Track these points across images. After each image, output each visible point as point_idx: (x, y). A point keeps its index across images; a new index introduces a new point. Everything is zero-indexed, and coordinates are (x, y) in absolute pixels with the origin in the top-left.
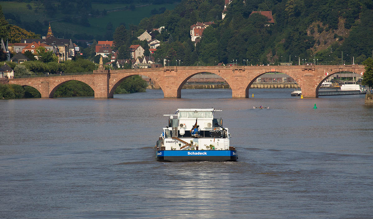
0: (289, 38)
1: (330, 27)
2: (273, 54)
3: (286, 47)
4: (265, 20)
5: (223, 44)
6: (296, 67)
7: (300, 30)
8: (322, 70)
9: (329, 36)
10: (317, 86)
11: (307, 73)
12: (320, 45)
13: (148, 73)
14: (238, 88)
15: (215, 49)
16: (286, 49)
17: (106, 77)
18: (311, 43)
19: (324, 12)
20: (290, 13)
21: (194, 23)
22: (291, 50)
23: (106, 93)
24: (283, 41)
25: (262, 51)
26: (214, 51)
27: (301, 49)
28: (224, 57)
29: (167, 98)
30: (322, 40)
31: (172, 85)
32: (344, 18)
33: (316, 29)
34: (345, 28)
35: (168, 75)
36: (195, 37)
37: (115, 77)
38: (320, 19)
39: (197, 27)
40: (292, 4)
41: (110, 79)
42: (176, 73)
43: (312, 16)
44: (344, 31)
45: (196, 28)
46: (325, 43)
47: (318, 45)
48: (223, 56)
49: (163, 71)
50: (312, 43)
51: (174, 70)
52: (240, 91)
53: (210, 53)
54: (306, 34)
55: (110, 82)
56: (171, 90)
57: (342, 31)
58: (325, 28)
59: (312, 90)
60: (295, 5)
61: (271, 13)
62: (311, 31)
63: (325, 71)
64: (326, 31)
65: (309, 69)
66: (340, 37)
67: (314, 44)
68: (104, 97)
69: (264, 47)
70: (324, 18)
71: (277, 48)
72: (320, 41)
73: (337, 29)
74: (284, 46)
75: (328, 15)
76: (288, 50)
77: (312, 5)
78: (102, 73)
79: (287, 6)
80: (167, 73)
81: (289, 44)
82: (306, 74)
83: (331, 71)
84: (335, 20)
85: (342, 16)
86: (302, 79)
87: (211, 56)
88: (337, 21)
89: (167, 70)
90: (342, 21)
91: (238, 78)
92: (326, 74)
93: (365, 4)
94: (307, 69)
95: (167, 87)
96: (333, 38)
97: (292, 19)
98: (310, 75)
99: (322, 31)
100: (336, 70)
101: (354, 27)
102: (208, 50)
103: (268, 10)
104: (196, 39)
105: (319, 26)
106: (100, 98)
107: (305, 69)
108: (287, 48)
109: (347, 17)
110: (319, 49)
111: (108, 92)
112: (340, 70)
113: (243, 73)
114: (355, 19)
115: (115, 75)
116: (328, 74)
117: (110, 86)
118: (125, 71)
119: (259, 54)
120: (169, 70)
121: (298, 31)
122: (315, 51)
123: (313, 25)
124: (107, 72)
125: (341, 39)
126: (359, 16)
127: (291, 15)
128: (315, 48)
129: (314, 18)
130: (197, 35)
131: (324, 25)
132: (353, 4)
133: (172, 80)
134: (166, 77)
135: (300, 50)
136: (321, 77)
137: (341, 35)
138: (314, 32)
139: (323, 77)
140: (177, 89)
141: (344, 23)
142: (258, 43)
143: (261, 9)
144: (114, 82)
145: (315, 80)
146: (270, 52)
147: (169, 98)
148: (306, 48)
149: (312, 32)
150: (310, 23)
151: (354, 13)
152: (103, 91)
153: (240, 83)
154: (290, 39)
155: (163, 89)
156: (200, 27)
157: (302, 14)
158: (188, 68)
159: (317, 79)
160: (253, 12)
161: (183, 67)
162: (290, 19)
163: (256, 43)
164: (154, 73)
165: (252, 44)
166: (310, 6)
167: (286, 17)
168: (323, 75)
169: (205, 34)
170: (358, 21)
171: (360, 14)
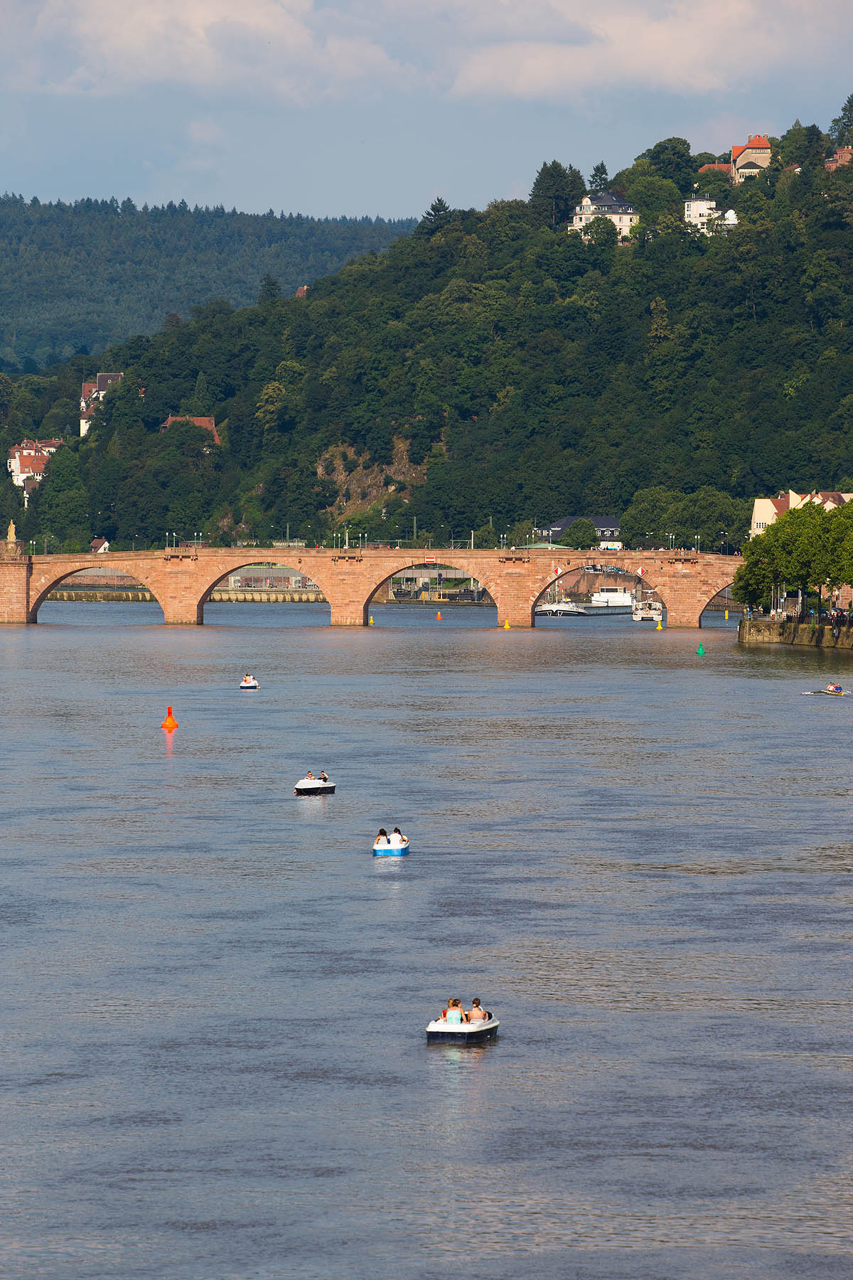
0: (275, 481)
1: (373, 460)
2: (235, 520)
3: (267, 504)
4: (205, 436)
5: (104, 494)
6: (484, 553)
7: (301, 465)
8: (546, 561)
9: (373, 478)
10: (534, 599)
11: (511, 568)
12: (351, 502)
13: (126, 563)
14: (347, 601)
15: (82, 506)
16: (266, 510)
17: (24, 573)
18: (328, 497)
19: (359, 423)
20: (268, 422)
21: (17, 441)
22: (280, 511)
23: (24, 610)
24: (259, 490)
25: (204, 512)
26: (80, 511)
27: (305, 509)
28: (106, 523)
29: (173, 624)
30: (354, 488)
31: (183, 593)
32: (407, 438)
33: (339, 464)
34: (411, 461)
35: (176, 569)
36: (24, 476)
37: (44, 572)
38: (347, 439)
39: (25, 453)
40: (272, 403)
41: (33, 576)
42: (196, 564)
43: (327, 431)
44: (409, 470)
45: (21, 453)
46: (364, 496)
47: (346, 502)
48: (103, 522)
49: (163, 560)
50: (331, 496)
51: (189, 557)
52: (351, 608)
53: (71, 515)
54: (315, 474)
55: (31, 584)
56: (182, 605)
57: (401, 469)
58: (361, 460)
59: (522, 608)
60: (278, 405)
61: (213, 421)
62: (326, 468)
63: (553, 565)
64: (365, 468)
65: (517, 559)
66: (399, 483)
67: (336, 497)
68: (17, 620)
69: (209, 504)
70: (357, 437)
71: (246, 506)
72: (351, 491)
73: (390, 463)
74: (263, 500)
75: (369, 430)
76: (273, 511)
77: (325, 407)
78: (14, 562)
79: (259, 408)
80: (173, 564)
81: (276, 496)
82: (510, 571)
83: (569, 564)
84: (386, 444)
85: (400, 433)
86: (498, 581)
87: (72, 522)
88: (389, 446)
89: (172, 557)
90: (401, 446)
91: (346, 577)
92: (556, 571)
93: (456, 407)
94: (511, 559)
95: (171, 597)
96: (382, 484)
97: (273, 438)
98: (519, 573)
99: (355, 467)
100: (578, 561)
101: (431, 460)
102: (64, 508)
103: (204, 416)
104: (24, 481)
105: (345, 457)
106: (9, 623)
107: (507, 559)
108: (269, 507)
109: (414, 437)
110: (351, 509)
111: (28, 608)
112: (590, 561)
113: (358, 567)
114: (432, 441)
115: (45, 567)
116: (560, 571)
117: (31, 593)
118: (69, 559)
119: (200, 519)
120: (178, 557)
121: (295, 466)
122: (339, 514)
123: (331, 453)
124: (25, 560)
125: (401, 488)
126: (439, 434)
127: (271, 428)
128: (340, 508)
129: (333, 436)
130: (26, 470)
131: (359, 453)
132: (427, 406)
133: (186, 581)
134: (170, 573)
135: (303, 512)
136: (543, 579)
137: (401, 478)
138: (333, 470)
139: (548, 578)
140: (196, 603)
141: (407, 451)
142: (196, 493)
143: (189, 411)
144: (42, 585)
145: (530, 584)
146: (227, 514)
147: (178, 624)
148: (317, 509)
149: (330, 469)
150: (323, 448)
151: (431, 426)
152: (16, 606)
153: (350, 590)
154: (276, 485)
155: (162, 603)
156: (33, 453)
157: (300, 427)
158: (223, 551)
159: (534, 583)
160: (171, 419)
161: (212, 549)
162: (266, 437)
163: (190, 492)
164: (141, 563)
165: (180, 495)
166: (320, 409)
167: (255, 433)
168: (548, 573)
169: (51, 468)
170: (440, 447)
171: (443, 429)
